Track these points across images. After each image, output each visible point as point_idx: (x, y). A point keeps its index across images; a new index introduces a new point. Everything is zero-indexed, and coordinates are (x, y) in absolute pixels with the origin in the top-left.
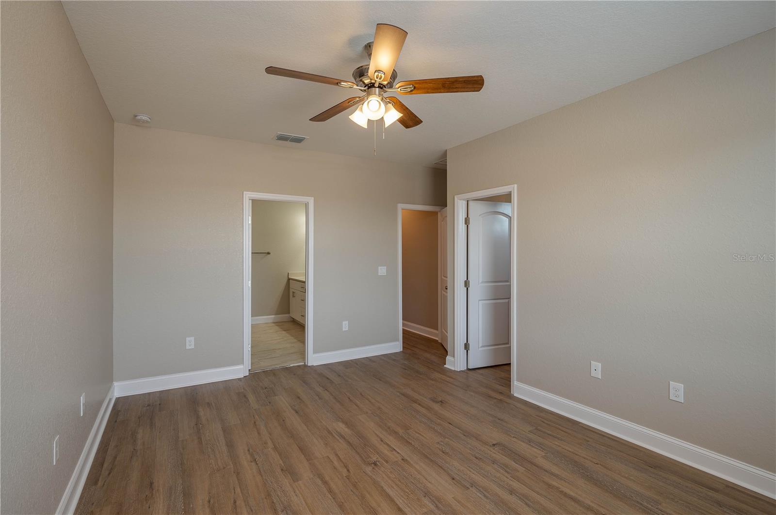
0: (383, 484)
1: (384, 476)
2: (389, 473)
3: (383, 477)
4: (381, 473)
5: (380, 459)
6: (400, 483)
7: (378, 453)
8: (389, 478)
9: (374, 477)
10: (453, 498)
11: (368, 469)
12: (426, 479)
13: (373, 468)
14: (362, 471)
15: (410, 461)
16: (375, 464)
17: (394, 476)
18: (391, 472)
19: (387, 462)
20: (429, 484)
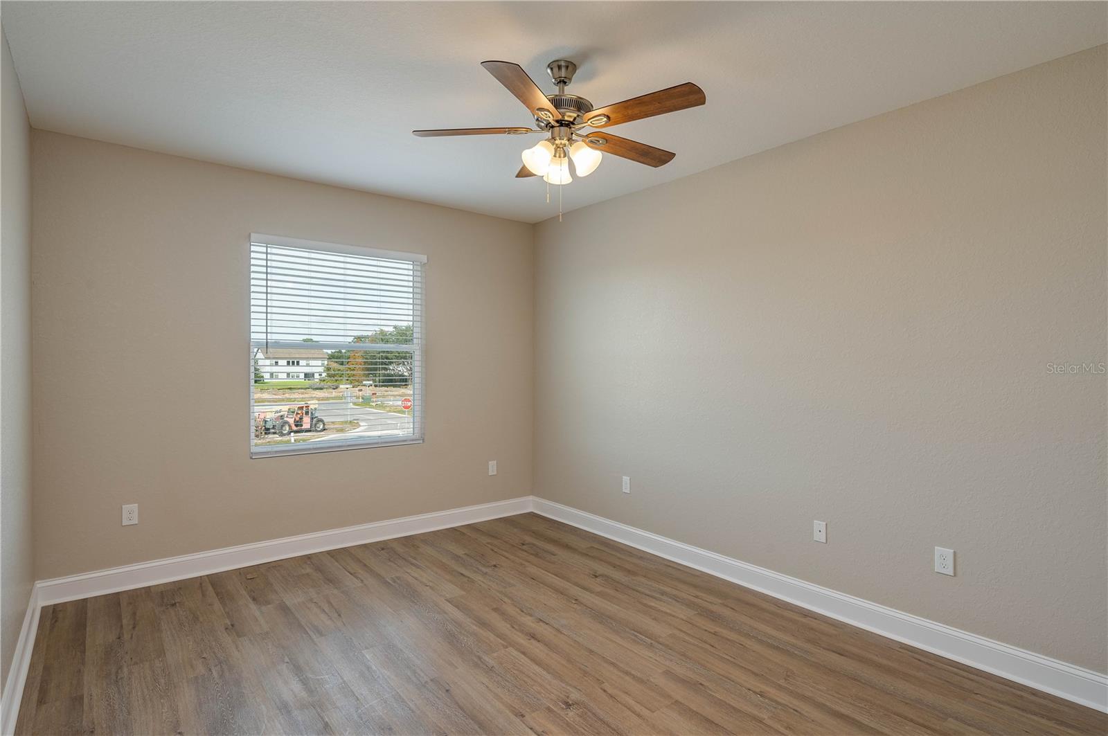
0: (549, 677)
1: (548, 687)
2: (542, 691)
3: (550, 685)
4: (555, 691)
5: (562, 713)
6: (525, 679)
7: (568, 724)
8: (541, 685)
9: (563, 685)
10: (457, 668)
11: (575, 695)
12: (487, 687)
13: (568, 697)
14: (583, 691)
15: (510, 714)
16: (568, 705)
17: (534, 687)
18: (539, 693)
19: (549, 709)
20: (484, 682)
